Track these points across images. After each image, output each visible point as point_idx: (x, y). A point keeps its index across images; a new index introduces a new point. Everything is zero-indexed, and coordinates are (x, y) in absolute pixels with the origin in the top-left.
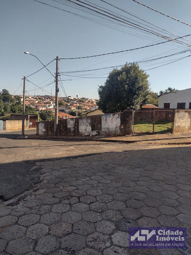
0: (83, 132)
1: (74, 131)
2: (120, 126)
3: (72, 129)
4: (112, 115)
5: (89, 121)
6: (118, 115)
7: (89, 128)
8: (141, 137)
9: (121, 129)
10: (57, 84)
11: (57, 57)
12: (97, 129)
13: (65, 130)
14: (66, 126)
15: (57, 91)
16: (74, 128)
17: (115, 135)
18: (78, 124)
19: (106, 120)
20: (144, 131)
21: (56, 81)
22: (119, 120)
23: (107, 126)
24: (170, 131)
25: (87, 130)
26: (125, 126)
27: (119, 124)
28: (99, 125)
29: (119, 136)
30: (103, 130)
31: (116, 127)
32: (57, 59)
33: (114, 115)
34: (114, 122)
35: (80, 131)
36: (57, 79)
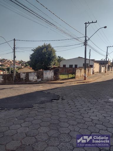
0: (32, 79)
1: (26, 80)
2: (54, 76)
3: (24, 79)
4: (49, 71)
5: (36, 74)
6: (52, 71)
7: (36, 78)
8: (64, 81)
9: (54, 77)
10: (14, 53)
11: (14, 39)
12: (41, 78)
13: (19, 79)
14: (20, 77)
15: (15, 57)
16: (26, 78)
17: (51, 81)
18: (28, 76)
19: (46, 73)
20: (64, 78)
21: (14, 52)
22: (53, 73)
23: (46, 76)
24: (74, 78)
25: (35, 79)
26: (56, 76)
27: (53, 75)
28: (42, 76)
29: (53, 81)
30: (44, 78)
31: (52, 77)
32: (14, 40)
33: (50, 71)
34: (50, 74)
35: (30, 79)
36: (14, 51)
